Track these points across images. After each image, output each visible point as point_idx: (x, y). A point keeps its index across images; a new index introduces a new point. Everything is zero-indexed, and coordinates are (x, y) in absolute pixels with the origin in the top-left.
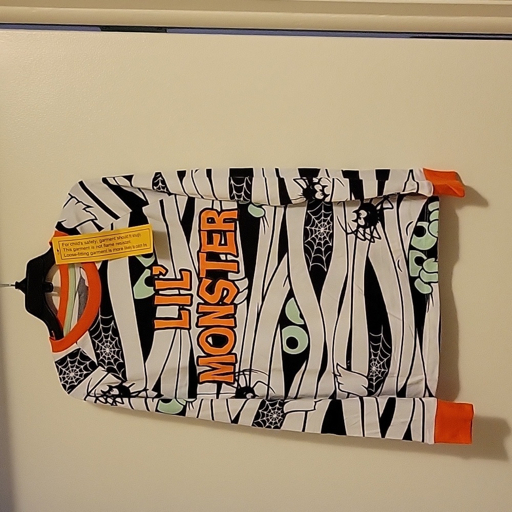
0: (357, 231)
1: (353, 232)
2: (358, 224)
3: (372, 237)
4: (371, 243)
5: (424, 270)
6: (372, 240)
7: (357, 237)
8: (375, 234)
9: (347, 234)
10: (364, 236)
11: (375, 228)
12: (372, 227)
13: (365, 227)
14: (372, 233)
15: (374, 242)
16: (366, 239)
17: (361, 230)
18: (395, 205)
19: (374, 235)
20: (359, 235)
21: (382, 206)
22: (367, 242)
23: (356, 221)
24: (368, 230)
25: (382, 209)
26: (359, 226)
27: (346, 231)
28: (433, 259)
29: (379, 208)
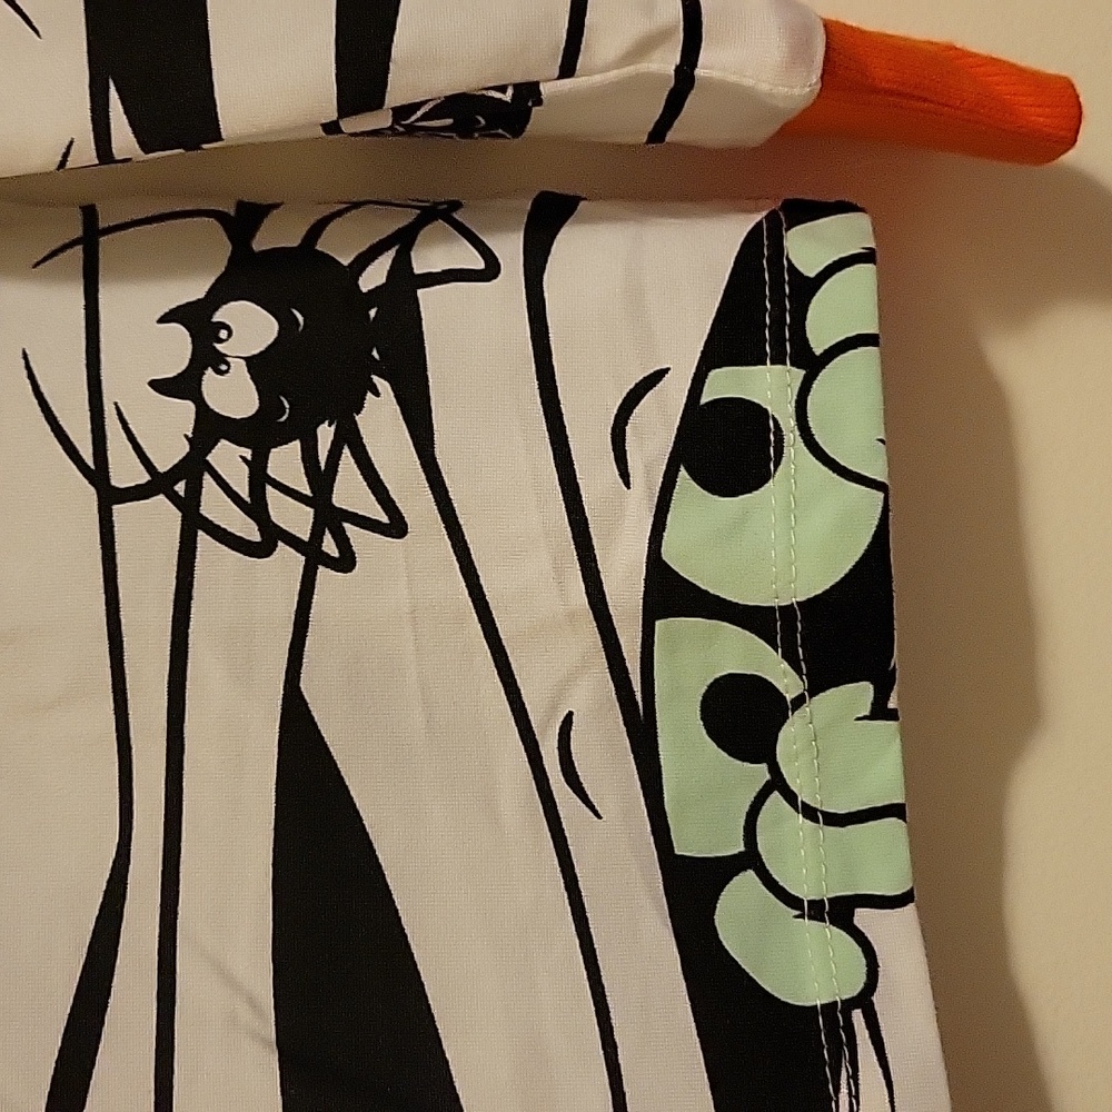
0: (194, 466)
1: (159, 483)
2: (203, 411)
3: (330, 518)
4: (323, 573)
5: (790, 797)
6: (329, 546)
7: (194, 521)
8: (349, 491)
9: (109, 496)
10: (255, 508)
11: (349, 437)
12: (326, 434)
13: (258, 435)
14: (322, 479)
15: (346, 562)
16: (273, 536)
17: (229, 458)
18: (510, 249)
19: (339, 499)
20: (214, 505)
21: (401, 266)
22: (288, 561)
23: (182, 386)
24: (286, 462)
25: (405, 283)
26: (210, 428)
27: (97, 474)
28: (861, 694)
29: (374, 276)
